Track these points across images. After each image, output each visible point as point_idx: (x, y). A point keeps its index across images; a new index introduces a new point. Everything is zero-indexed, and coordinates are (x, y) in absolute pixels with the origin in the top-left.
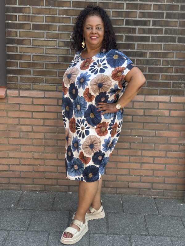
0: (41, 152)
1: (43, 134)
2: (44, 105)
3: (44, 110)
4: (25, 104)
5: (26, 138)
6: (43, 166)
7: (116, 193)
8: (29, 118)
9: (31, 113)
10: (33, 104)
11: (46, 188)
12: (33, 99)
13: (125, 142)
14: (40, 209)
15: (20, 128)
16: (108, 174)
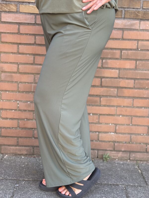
0: (29, 101)
1: (33, 76)
2: (35, 35)
3: (35, 42)
4: (8, 33)
5: (9, 81)
6: (31, 121)
7: (129, 159)
8: (14, 53)
9: (17, 45)
10: (19, 33)
11: (35, 151)
12: (19, 26)
13: (144, 88)
14: (26, 179)
15: (2, 68)
16: (120, 133)
